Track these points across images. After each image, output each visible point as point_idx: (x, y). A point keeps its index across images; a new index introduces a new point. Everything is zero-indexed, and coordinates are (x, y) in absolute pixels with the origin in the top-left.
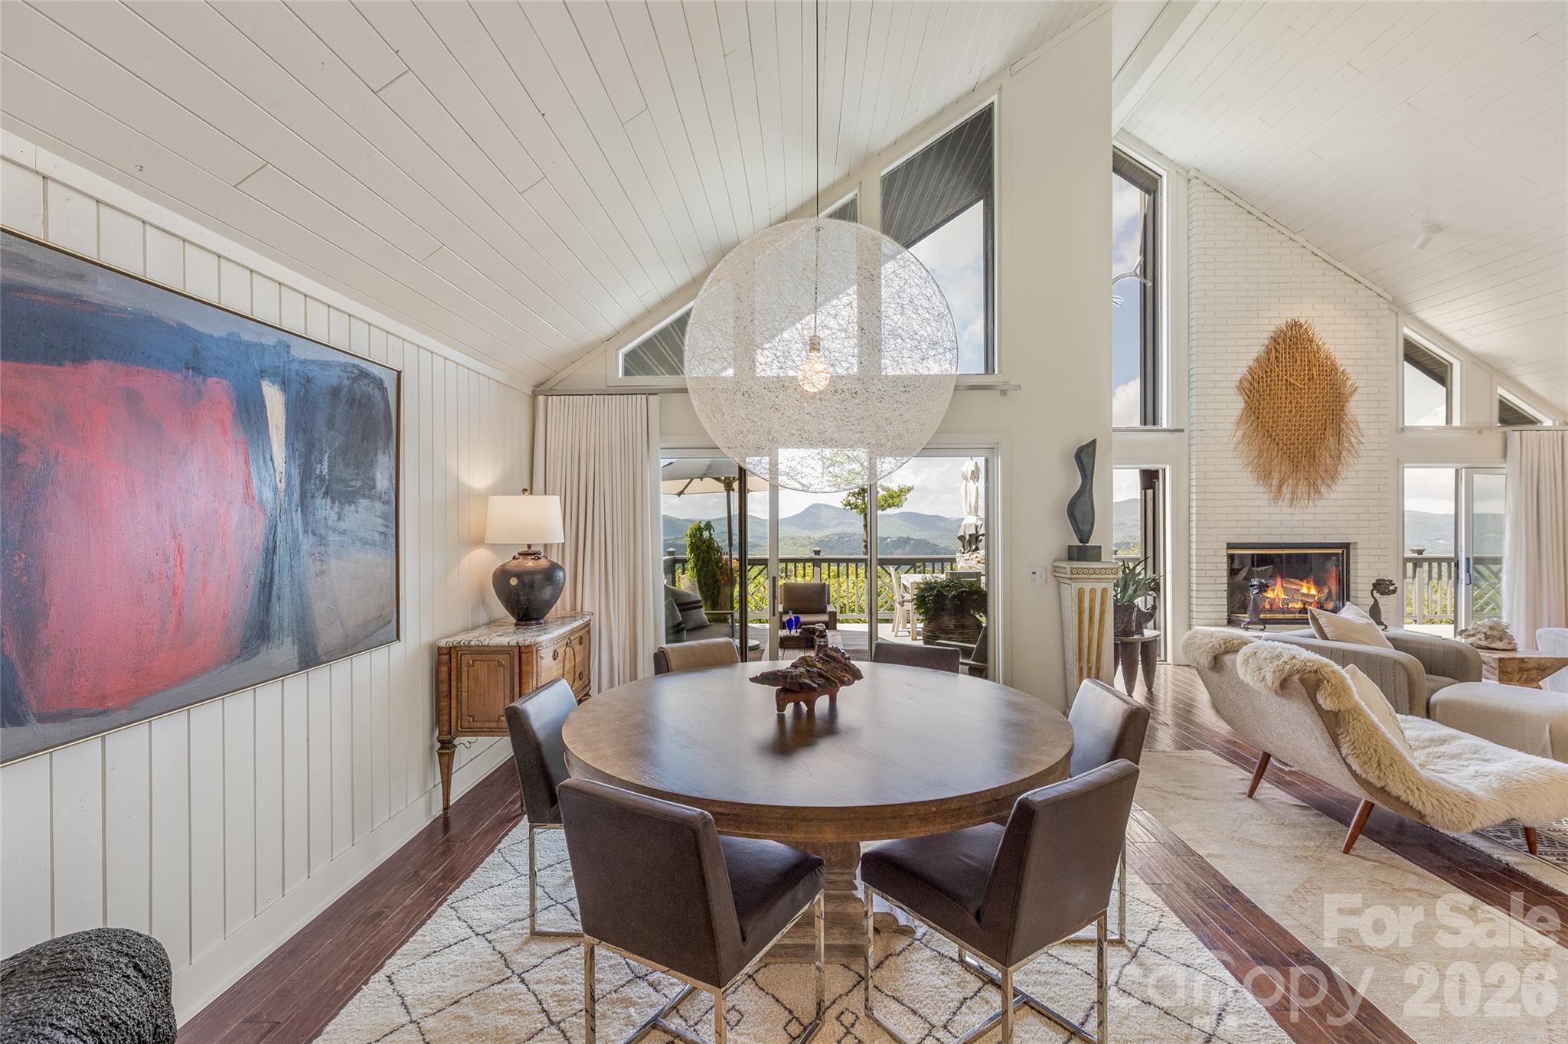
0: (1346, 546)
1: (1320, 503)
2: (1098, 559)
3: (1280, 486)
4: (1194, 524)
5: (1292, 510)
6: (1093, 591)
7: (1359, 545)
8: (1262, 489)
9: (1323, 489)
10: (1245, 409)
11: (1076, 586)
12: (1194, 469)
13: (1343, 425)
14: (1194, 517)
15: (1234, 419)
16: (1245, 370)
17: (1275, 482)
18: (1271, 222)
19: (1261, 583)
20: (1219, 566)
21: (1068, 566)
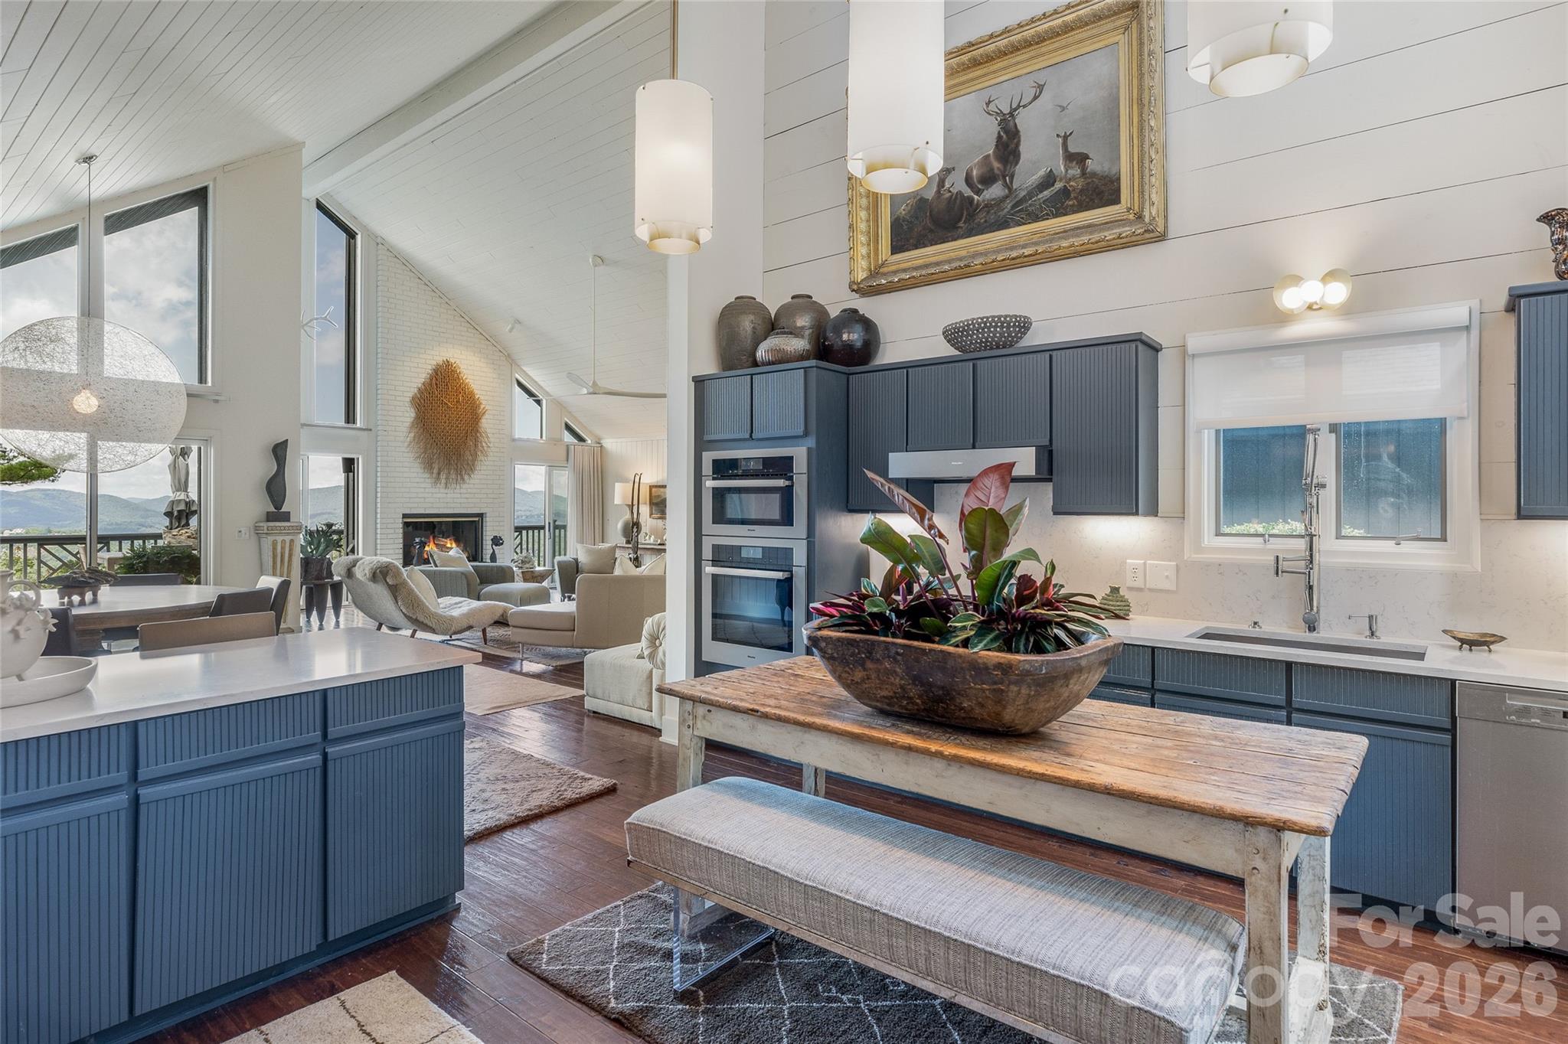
0: (481, 515)
1: (464, 486)
2: (288, 520)
3: (439, 474)
4: (379, 500)
5: (446, 491)
6: (283, 541)
7: (488, 515)
8: (427, 475)
9: (466, 477)
10: (415, 418)
11: (271, 538)
12: (379, 459)
13: (478, 435)
14: (379, 495)
15: (408, 424)
16: (416, 390)
17: (435, 471)
18: (434, 288)
19: (421, 541)
20: (397, 531)
21: (265, 525)
